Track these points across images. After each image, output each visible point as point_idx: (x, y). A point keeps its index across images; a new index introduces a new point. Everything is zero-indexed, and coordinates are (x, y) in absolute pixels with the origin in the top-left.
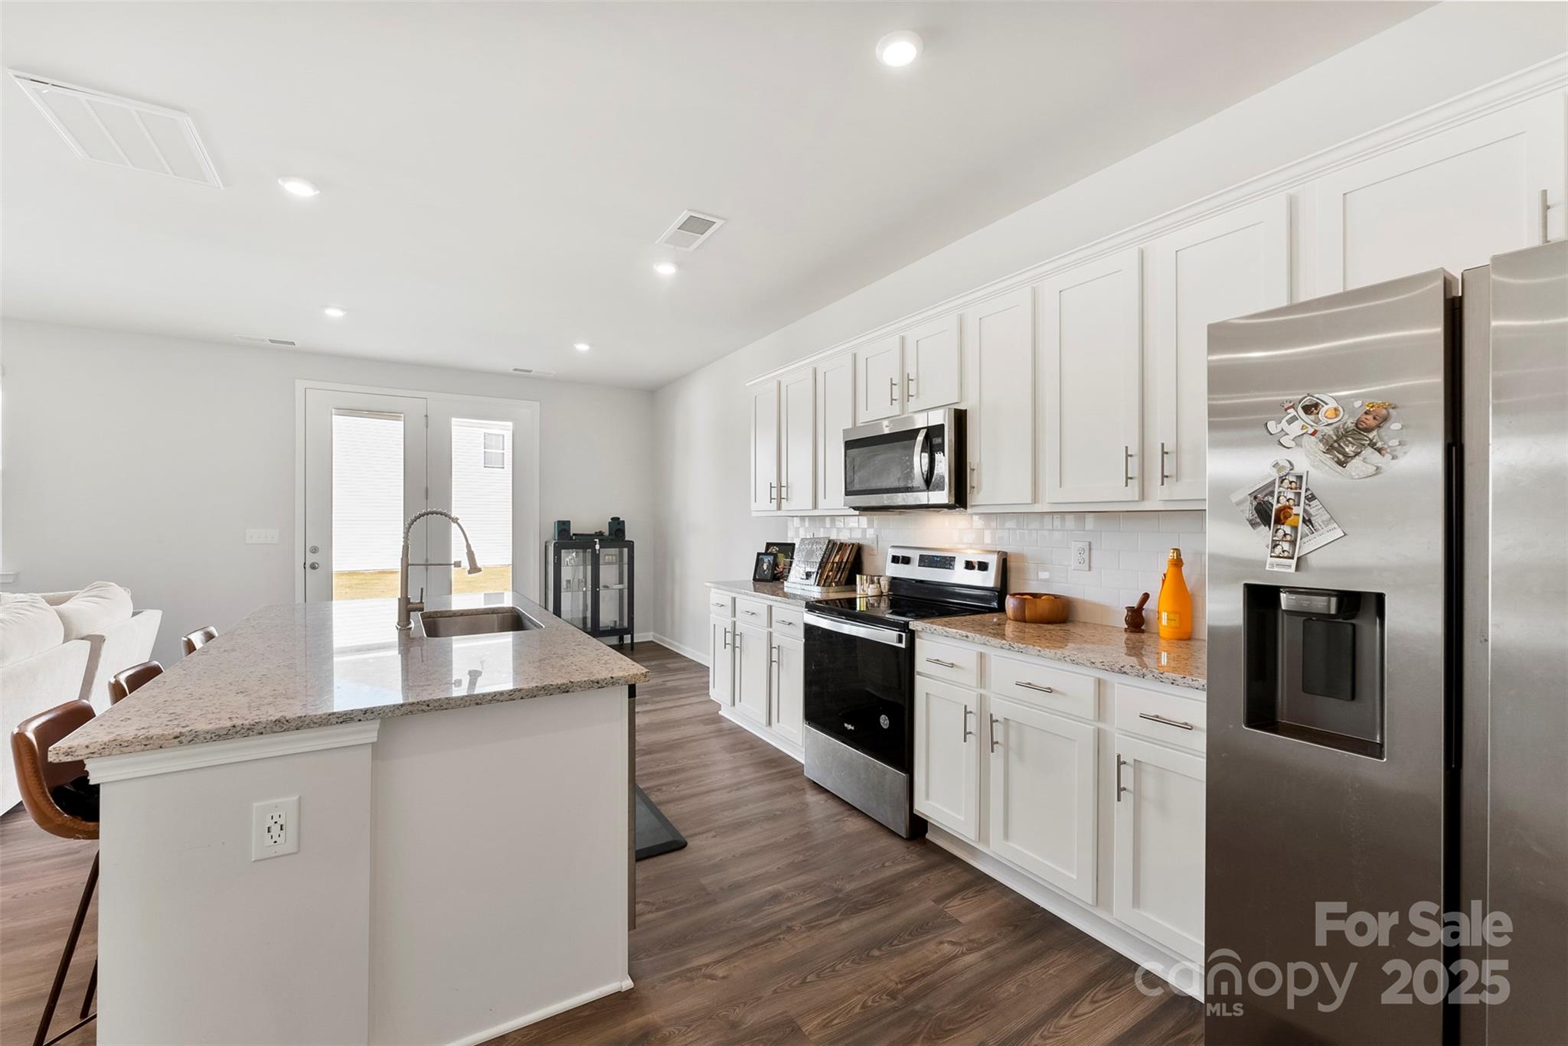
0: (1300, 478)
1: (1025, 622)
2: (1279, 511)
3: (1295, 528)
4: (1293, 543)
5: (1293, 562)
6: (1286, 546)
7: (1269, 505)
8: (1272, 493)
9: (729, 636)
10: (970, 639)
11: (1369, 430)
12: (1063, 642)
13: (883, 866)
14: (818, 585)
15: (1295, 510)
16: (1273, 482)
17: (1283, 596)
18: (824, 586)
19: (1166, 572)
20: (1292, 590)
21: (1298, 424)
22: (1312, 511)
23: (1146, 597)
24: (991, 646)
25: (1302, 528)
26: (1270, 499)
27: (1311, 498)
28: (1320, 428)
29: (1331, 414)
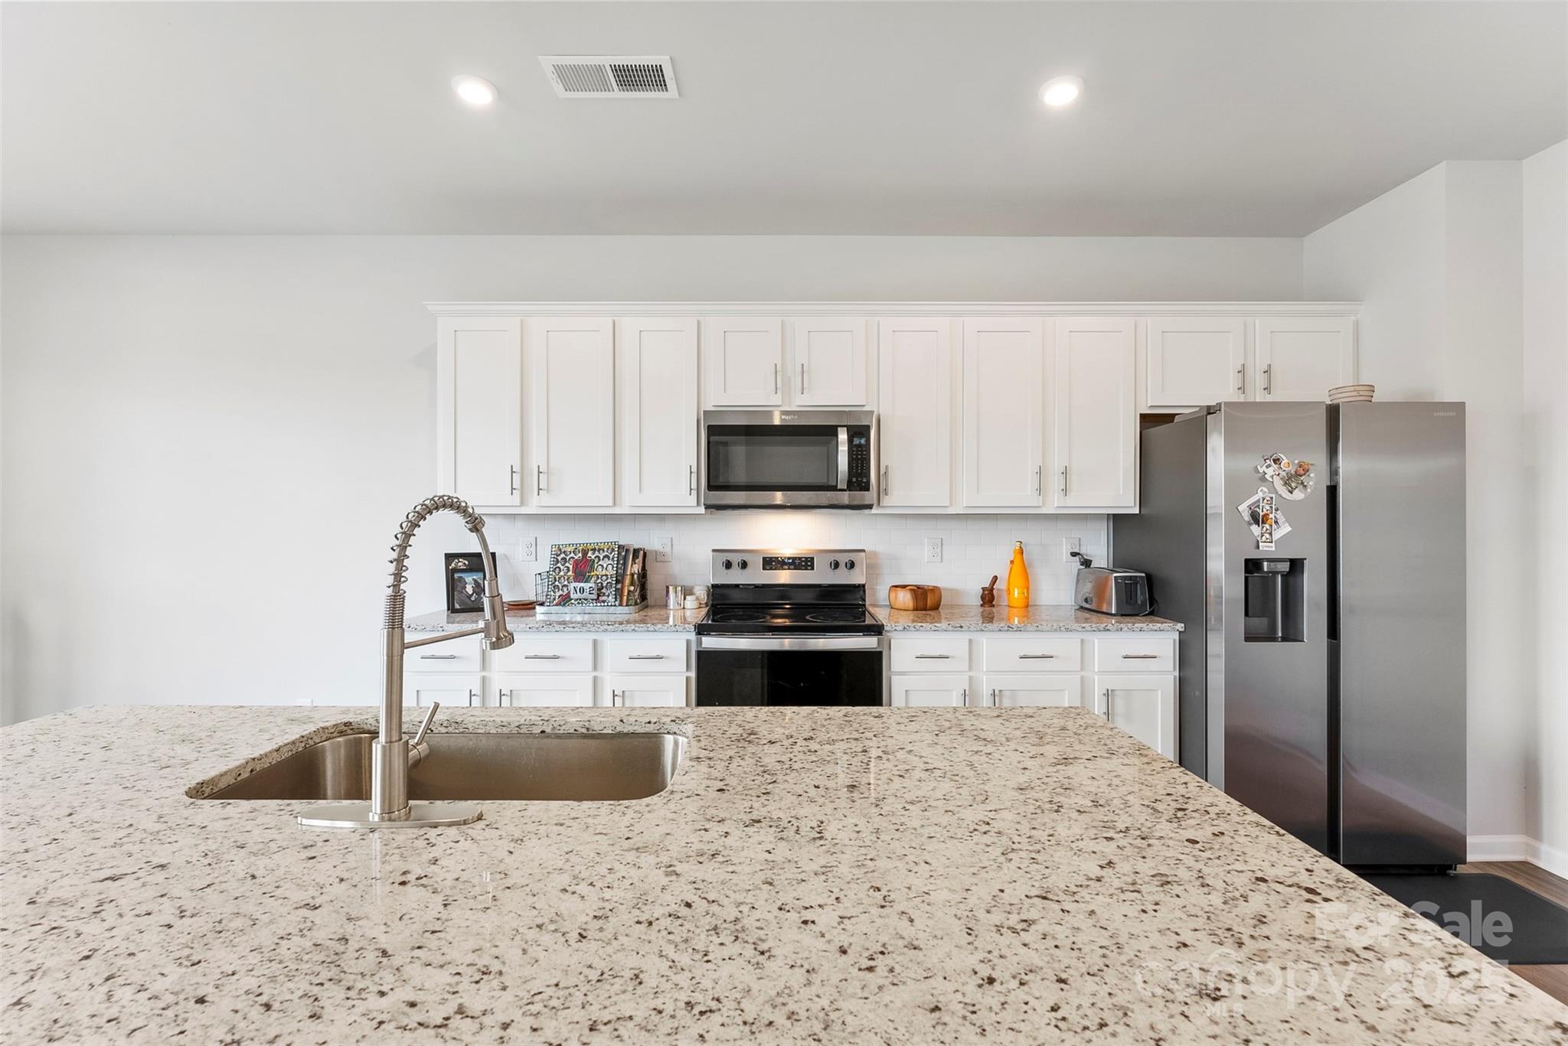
0: (1272, 498)
2: (1264, 516)
3: (1271, 526)
4: (1271, 534)
5: (1273, 544)
6: (1268, 536)
7: (1258, 514)
8: (1258, 506)
10: (965, 628)
11: (1301, 476)
14: (621, 605)
15: (1271, 516)
16: (1259, 500)
17: (1265, 564)
18: (627, 605)
19: (1012, 559)
20: (1270, 560)
21: (1271, 469)
22: (1277, 517)
23: (995, 578)
25: (1274, 526)
26: (1257, 509)
27: (1277, 510)
28: (1280, 472)
29: (1287, 465)
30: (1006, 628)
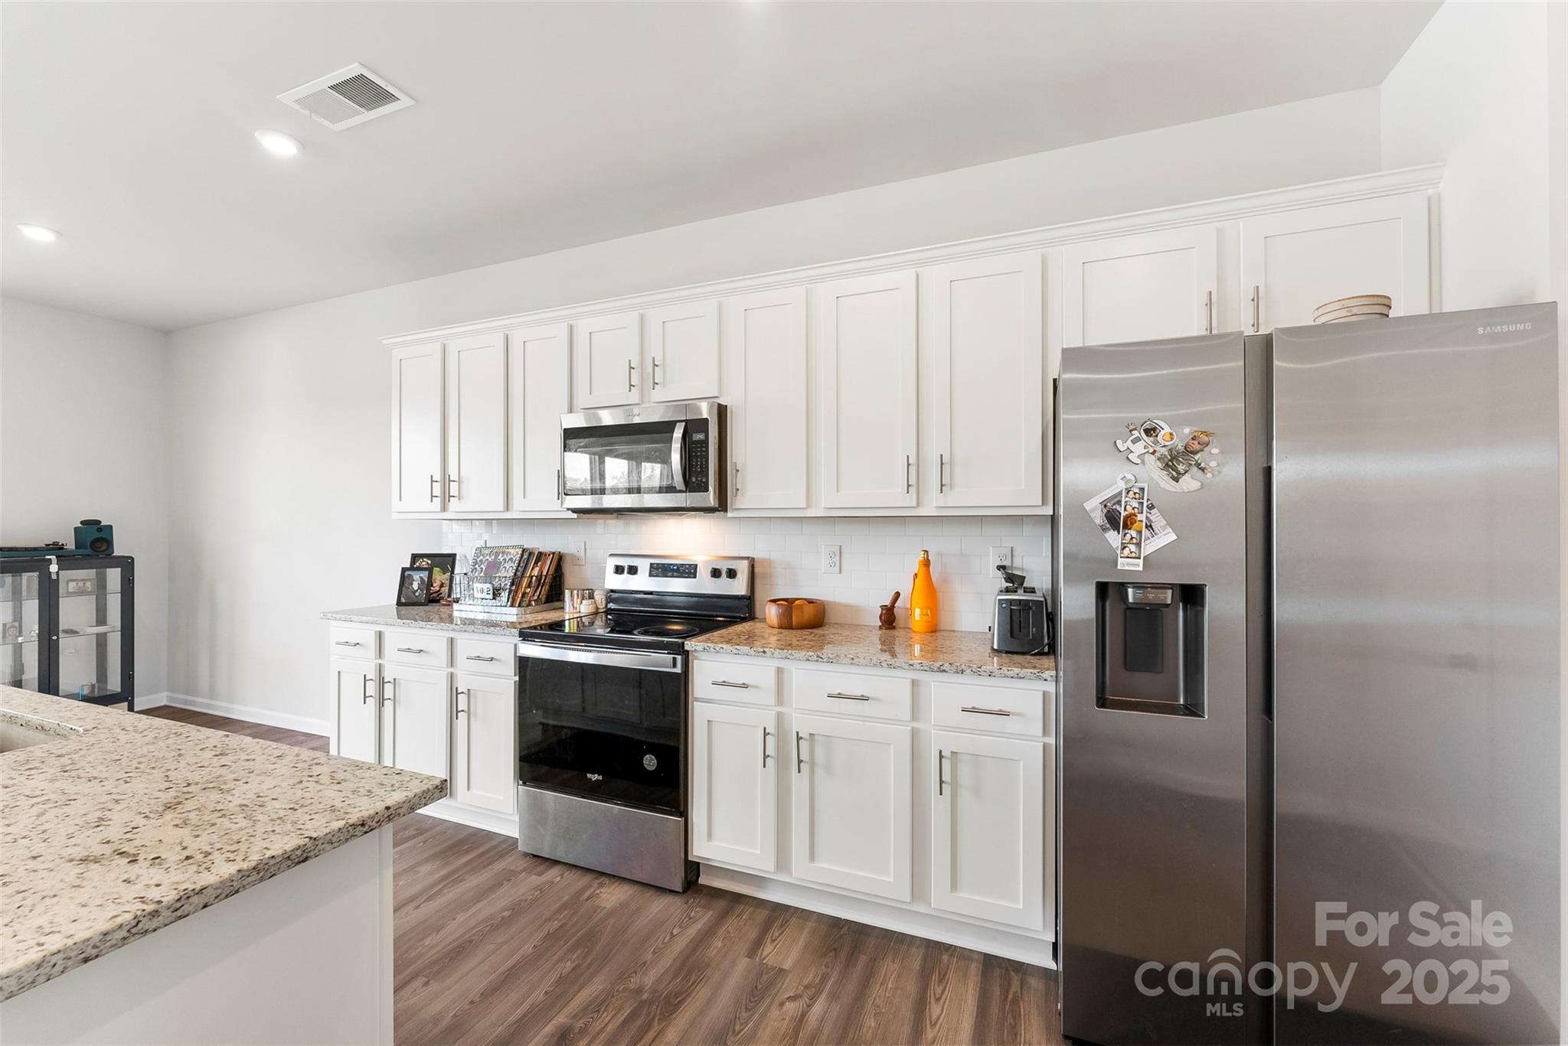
0: (1142, 489)
1: (792, 629)
2: (1126, 518)
3: (1140, 532)
4: (1138, 545)
5: (1140, 561)
6: (1133, 548)
7: (1118, 514)
8: (1119, 503)
9: (372, 688)
11: (1195, 453)
12: (819, 646)
13: (672, 936)
14: (512, 606)
15: (1140, 517)
16: (1120, 493)
17: (1130, 591)
18: (519, 606)
19: (916, 572)
20: (1137, 586)
21: (1140, 445)
22: (1152, 518)
23: (898, 595)
24: (795, 659)
25: (1145, 532)
26: (1118, 507)
27: (1151, 507)
28: (1157, 449)
29: (1168, 437)
30: (815, 658)
